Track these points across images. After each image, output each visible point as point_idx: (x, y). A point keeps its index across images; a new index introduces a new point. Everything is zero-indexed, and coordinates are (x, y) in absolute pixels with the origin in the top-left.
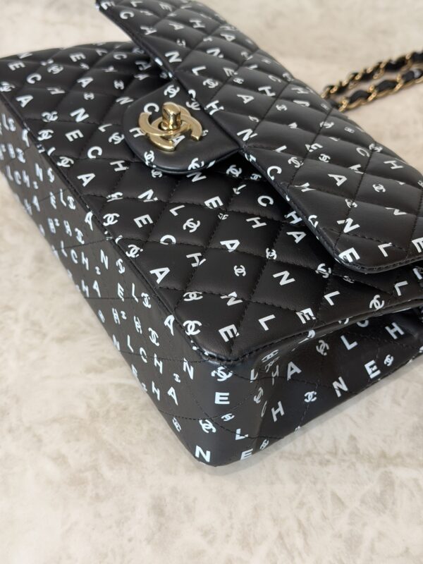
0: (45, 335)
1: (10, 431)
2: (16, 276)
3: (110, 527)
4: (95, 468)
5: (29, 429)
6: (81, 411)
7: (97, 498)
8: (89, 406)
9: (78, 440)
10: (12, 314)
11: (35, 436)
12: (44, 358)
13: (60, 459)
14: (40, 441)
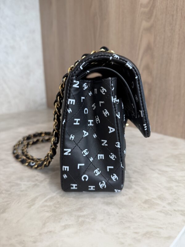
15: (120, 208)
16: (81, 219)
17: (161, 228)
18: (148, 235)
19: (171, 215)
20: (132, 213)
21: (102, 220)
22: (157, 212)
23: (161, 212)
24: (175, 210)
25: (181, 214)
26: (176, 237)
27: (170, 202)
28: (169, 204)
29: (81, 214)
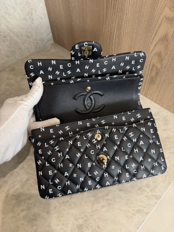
0: (68, 201)
1: (91, 216)
2: (45, 203)
3: (122, 201)
4: (108, 200)
5: (93, 212)
6: (93, 199)
7: (114, 201)
8: (92, 197)
9: (100, 201)
10: (57, 207)
11: (95, 211)
12: (74, 203)
13: (103, 207)
14: (97, 210)
15: (127, 194)
16: (109, 202)
17: (145, 207)
18: (138, 211)
19: (150, 199)
20: (132, 197)
21: (118, 202)
22: (144, 196)
23: (146, 196)
24: (153, 195)
25: (156, 199)
26: (150, 213)
27: (152, 189)
28: (151, 190)
29: (109, 198)
